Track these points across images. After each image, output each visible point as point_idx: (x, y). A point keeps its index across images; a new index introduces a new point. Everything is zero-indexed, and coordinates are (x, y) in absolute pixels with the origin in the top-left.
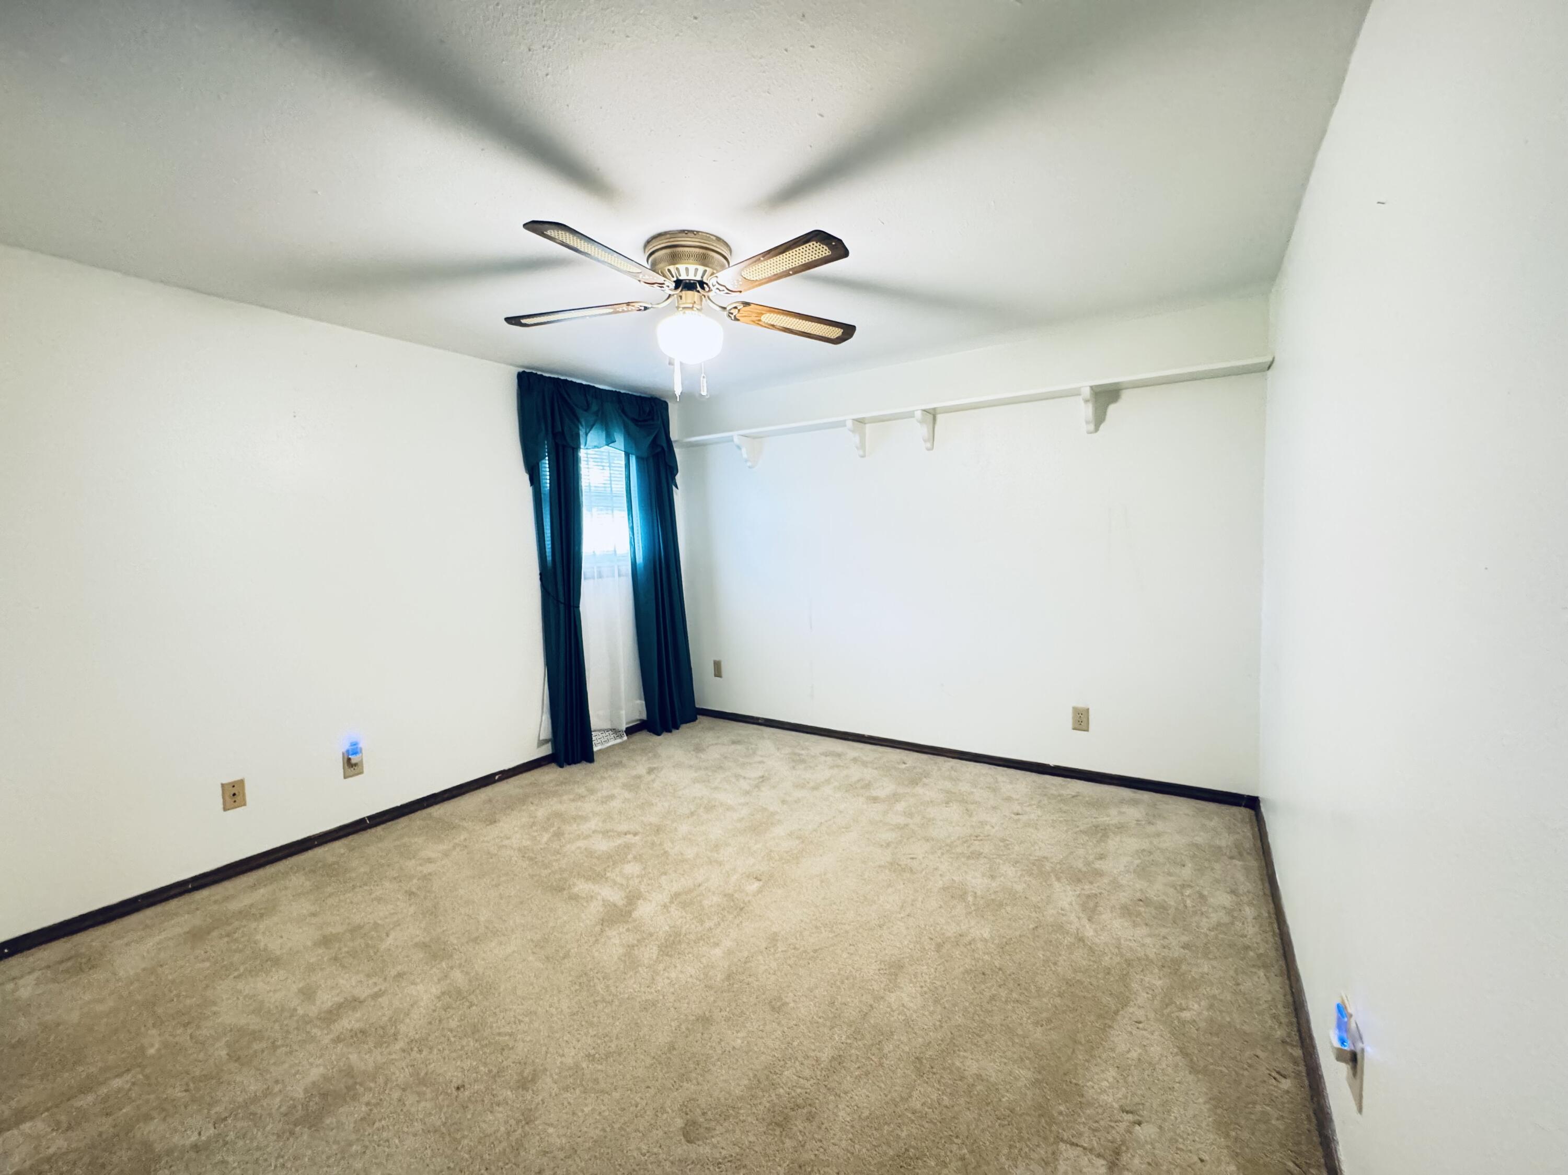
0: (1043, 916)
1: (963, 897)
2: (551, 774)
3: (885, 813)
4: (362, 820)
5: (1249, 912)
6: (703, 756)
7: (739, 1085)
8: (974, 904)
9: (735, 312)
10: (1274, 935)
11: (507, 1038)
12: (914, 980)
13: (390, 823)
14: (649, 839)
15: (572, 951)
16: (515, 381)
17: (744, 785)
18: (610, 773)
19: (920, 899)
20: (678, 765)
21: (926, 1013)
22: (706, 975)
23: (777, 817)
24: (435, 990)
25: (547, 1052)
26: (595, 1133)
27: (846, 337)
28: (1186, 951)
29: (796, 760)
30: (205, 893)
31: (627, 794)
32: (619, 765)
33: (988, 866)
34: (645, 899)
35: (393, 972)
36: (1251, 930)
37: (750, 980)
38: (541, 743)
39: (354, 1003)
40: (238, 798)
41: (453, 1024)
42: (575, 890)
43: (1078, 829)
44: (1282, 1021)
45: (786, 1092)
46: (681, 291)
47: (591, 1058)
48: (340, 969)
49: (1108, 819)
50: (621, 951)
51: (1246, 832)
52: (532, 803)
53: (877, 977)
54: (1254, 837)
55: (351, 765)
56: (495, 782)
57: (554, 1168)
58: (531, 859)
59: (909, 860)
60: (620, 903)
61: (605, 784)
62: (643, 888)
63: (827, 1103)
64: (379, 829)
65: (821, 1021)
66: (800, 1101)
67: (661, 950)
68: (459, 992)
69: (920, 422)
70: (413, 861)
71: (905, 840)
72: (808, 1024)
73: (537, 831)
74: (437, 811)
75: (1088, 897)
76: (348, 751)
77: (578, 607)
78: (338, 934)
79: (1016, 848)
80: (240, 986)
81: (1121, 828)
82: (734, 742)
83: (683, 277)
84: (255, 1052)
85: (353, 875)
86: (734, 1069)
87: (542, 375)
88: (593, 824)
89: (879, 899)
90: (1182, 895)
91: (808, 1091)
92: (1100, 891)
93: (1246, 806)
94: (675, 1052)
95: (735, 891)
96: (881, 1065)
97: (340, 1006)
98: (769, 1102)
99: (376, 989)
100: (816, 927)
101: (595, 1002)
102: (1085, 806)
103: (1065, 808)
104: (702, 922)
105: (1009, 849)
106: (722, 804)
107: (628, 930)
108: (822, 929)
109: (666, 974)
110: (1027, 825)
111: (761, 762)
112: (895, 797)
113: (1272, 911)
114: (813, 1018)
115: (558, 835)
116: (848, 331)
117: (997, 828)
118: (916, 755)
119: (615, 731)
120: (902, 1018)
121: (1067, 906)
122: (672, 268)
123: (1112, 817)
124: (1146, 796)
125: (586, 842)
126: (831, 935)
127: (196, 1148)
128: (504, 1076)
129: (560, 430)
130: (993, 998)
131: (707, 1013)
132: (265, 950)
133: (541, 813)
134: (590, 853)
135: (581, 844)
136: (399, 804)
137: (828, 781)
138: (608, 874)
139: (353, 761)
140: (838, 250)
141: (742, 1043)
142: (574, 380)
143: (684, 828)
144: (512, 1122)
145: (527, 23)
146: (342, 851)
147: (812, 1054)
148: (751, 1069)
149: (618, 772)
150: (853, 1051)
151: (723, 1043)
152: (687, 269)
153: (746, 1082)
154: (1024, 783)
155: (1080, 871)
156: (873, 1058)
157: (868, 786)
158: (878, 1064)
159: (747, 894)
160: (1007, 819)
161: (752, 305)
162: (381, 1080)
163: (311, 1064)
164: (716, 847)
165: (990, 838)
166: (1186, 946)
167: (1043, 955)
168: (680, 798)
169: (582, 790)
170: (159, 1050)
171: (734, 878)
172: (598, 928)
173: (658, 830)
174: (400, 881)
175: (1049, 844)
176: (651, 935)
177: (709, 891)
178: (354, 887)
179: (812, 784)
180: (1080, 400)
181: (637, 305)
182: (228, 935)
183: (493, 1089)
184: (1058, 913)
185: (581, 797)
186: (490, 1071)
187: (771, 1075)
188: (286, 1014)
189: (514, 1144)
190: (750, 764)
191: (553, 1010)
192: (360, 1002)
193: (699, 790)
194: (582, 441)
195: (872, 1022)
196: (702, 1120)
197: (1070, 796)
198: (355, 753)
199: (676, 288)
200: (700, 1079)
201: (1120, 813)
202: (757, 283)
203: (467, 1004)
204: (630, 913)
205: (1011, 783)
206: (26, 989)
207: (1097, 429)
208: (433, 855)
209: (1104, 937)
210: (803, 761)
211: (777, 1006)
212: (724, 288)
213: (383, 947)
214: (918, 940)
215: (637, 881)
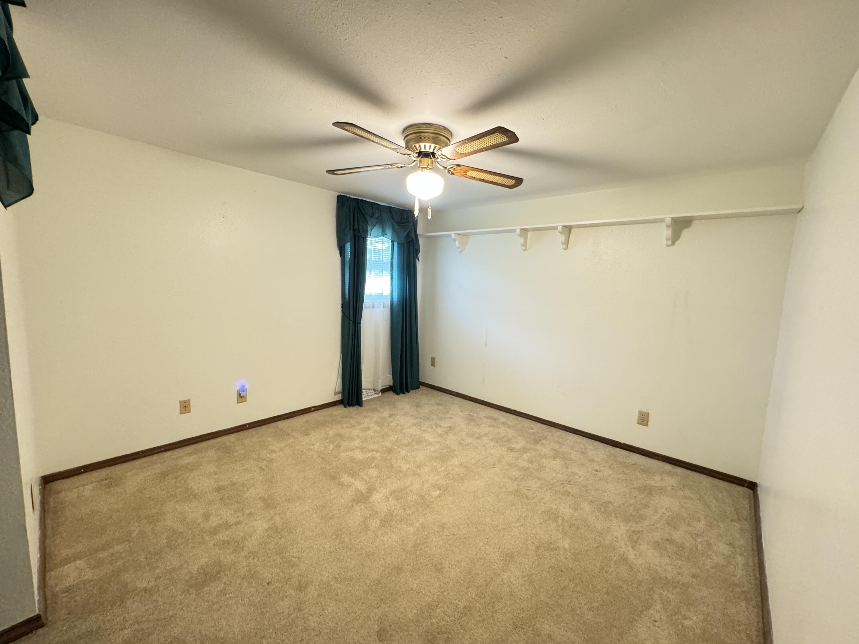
0: (603, 540)
1: (555, 520)
2: (339, 411)
3: (517, 459)
4: (245, 425)
5: (740, 560)
6: (420, 411)
7: (411, 613)
8: (562, 525)
9: (452, 170)
10: (756, 579)
11: (296, 559)
12: (519, 567)
13: (258, 428)
14: (384, 455)
15: (336, 515)
16: (336, 200)
17: (440, 431)
18: (370, 414)
19: (530, 516)
20: (406, 414)
21: (524, 589)
22: (403, 542)
23: (456, 453)
24: (266, 526)
25: (314, 571)
26: (332, 624)
27: (517, 185)
28: (694, 580)
29: (470, 419)
30: (169, 454)
31: (376, 428)
32: (375, 410)
33: (573, 501)
34: (377, 491)
35: (247, 512)
36: (740, 573)
37: (426, 549)
38: (336, 394)
39: (226, 526)
40: (187, 408)
41: (271, 546)
42: (342, 480)
43: (633, 486)
44: (754, 640)
45: (436, 622)
46: (422, 158)
47: (336, 580)
48: (223, 505)
49: (654, 482)
50: (361, 519)
51: (745, 504)
52: (328, 426)
53: (497, 561)
54: (750, 509)
55: (241, 397)
56: (311, 411)
57: (309, 640)
58: (323, 458)
59: (527, 491)
60: (364, 491)
61: (366, 420)
62: (377, 484)
63: (458, 634)
64: (253, 430)
65: (462, 582)
66: (443, 629)
67: (381, 523)
68: (277, 528)
69: (560, 233)
70: (266, 450)
71: (526, 478)
72: (455, 582)
73: (328, 443)
74: (281, 424)
75: (634, 532)
76: (239, 390)
77: (360, 324)
78: (225, 486)
79: (593, 493)
80: (177, 507)
81: (662, 490)
82: (438, 404)
83: (423, 150)
84: (179, 544)
85: (237, 454)
86: (410, 602)
87: (350, 197)
88: (356, 443)
89: (506, 512)
90: (696, 541)
91: (449, 624)
92: (642, 529)
93: (747, 487)
94: (380, 585)
95: (426, 494)
96: (493, 617)
97: (220, 526)
98: (426, 626)
99: (238, 520)
100: (468, 524)
101: (343, 547)
102: (640, 472)
103: (626, 471)
104: (405, 510)
105: (588, 493)
106: (426, 441)
107: (366, 508)
108: (471, 525)
109: (382, 538)
110: (601, 479)
111: (451, 418)
112: (524, 450)
113: (756, 562)
114: (458, 579)
115: (338, 446)
116: (519, 181)
117: (582, 478)
118: (540, 425)
119: (375, 390)
120: (508, 589)
121: (620, 536)
122: (417, 145)
123: (656, 481)
124: (680, 470)
125: (352, 453)
126: (475, 530)
127: (145, 590)
128: (291, 581)
129: (357, 227)
130: (565, 588)
131: (400, 564)
132: (191, 489)
133: (331, 433)
134: (353, 460)
135: (348, 453)
136: (263, 419)
137: (486, 435)
138: (360, 474)
139: (242, 395)
140: (513, 137)
141: (417, 587)
142: (367, 200)
143: (403, 452)
144: (292, 609)
145: (333, 11)
146: (233, 440)
147: (454, 602)
148: (420, 604)
149: (374, 414)
150: (478, 605)
151: (406, 585)
152: (425, 146)
153: (415, 611)
154: (603, 451)
155: (631, 514)
156: (489, 611)
157: (509, 441)
158: (491, 615)
159: (432, 498)
160: (589, 473)
161: (462, 167)
162: (233, 570)
163: (202, 556)
164: (419, 466)
165: (577, 483)
166: (693, 576)
167: (600, 565)
168: (404, 433)
169: (354, 422)
170: (137, 534)
171: (426, 486)
172: (350, 504)
173: (389, 451)
174: (258, 461)
175: (614, 493)
176: (377, 513)
177: (412, 492)
178: (236, 461)
179: (477, 436)
180: (664, 225)
181: (397, 165)
182: (176, 478)
183: (285, 588)
184: (613, 539)
185: (353, 426)
186: (285, 577)
187: (429, 610)
188: (195, 526)
189: (290, 621)
190: (445, 418)
191: (321, 548)
192: (229, 526)
193: (414, 431)
194: (369, 233)
195: (491, 589)
196: (388, 629)
197: (631, 464)
198: (243, 391)
199: (419, 156)
200: (391, 604)
201: (662, 479)
202: (464, 155)
203: (280, 536)
204: (368, 498)
205: (594, 450)
206: (88, 491)
207: (673, 244)
208: (275, 448)
209: (640, 561)
210: (474, 420)
211: (439, 569)
212: (445, 157)
213: (245, 496)
214: (525, 542)
215: (375, 479)
